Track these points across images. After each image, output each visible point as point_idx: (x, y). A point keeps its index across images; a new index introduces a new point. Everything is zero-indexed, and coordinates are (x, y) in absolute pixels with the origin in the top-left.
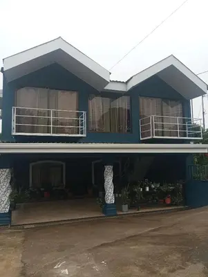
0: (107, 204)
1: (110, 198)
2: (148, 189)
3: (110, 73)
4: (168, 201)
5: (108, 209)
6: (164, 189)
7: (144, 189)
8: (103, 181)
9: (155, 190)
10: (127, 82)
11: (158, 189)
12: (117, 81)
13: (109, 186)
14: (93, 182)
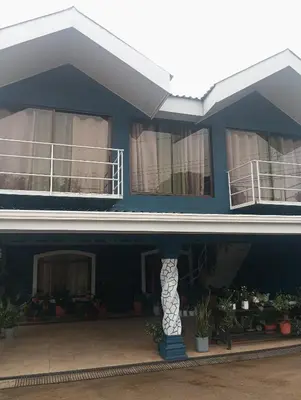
0: (166, 336)
1: (173, 324)
2: (246, 306)
3: (171, 77)
4: (286, 329)
5: (169, 347)
6: (277, 305)
7: (239, 306)
8: (159, 289)
9: (261, 309)
10: (203, 100)
11: (267, 306)
12: (183, 97)
13: (170, 300)
14: (144, 289)
